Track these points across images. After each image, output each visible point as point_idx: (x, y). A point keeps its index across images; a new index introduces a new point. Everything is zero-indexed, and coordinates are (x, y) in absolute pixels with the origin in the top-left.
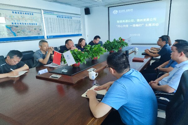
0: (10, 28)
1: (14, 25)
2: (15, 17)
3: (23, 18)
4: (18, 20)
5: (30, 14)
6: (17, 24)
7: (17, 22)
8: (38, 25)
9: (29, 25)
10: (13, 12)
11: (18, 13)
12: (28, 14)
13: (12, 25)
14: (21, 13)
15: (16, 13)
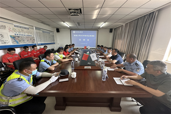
0: (14, 37)
3: (22, 31)
4: (19, 32)
5: (27, 29)
6: (18, 35)
8: (32, 36)
9: (27, 36)
10: (15, 26)
11: (19, 27)
13: (15, 35)
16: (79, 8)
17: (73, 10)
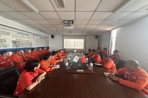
0: (15, 42)
1: (18, 40)
2: (19, 36)
3: (23, 37)
5: (27, 35)
6: (19, 40)
7: (19, 39)
9: (26, 41)
10: (18, 33)
11: (21, 34)
12: (26, 35)
13: (16, 40)
14: (22, 34)
15: (19, 33)
16: (71, 20)
17: (67, 22)
